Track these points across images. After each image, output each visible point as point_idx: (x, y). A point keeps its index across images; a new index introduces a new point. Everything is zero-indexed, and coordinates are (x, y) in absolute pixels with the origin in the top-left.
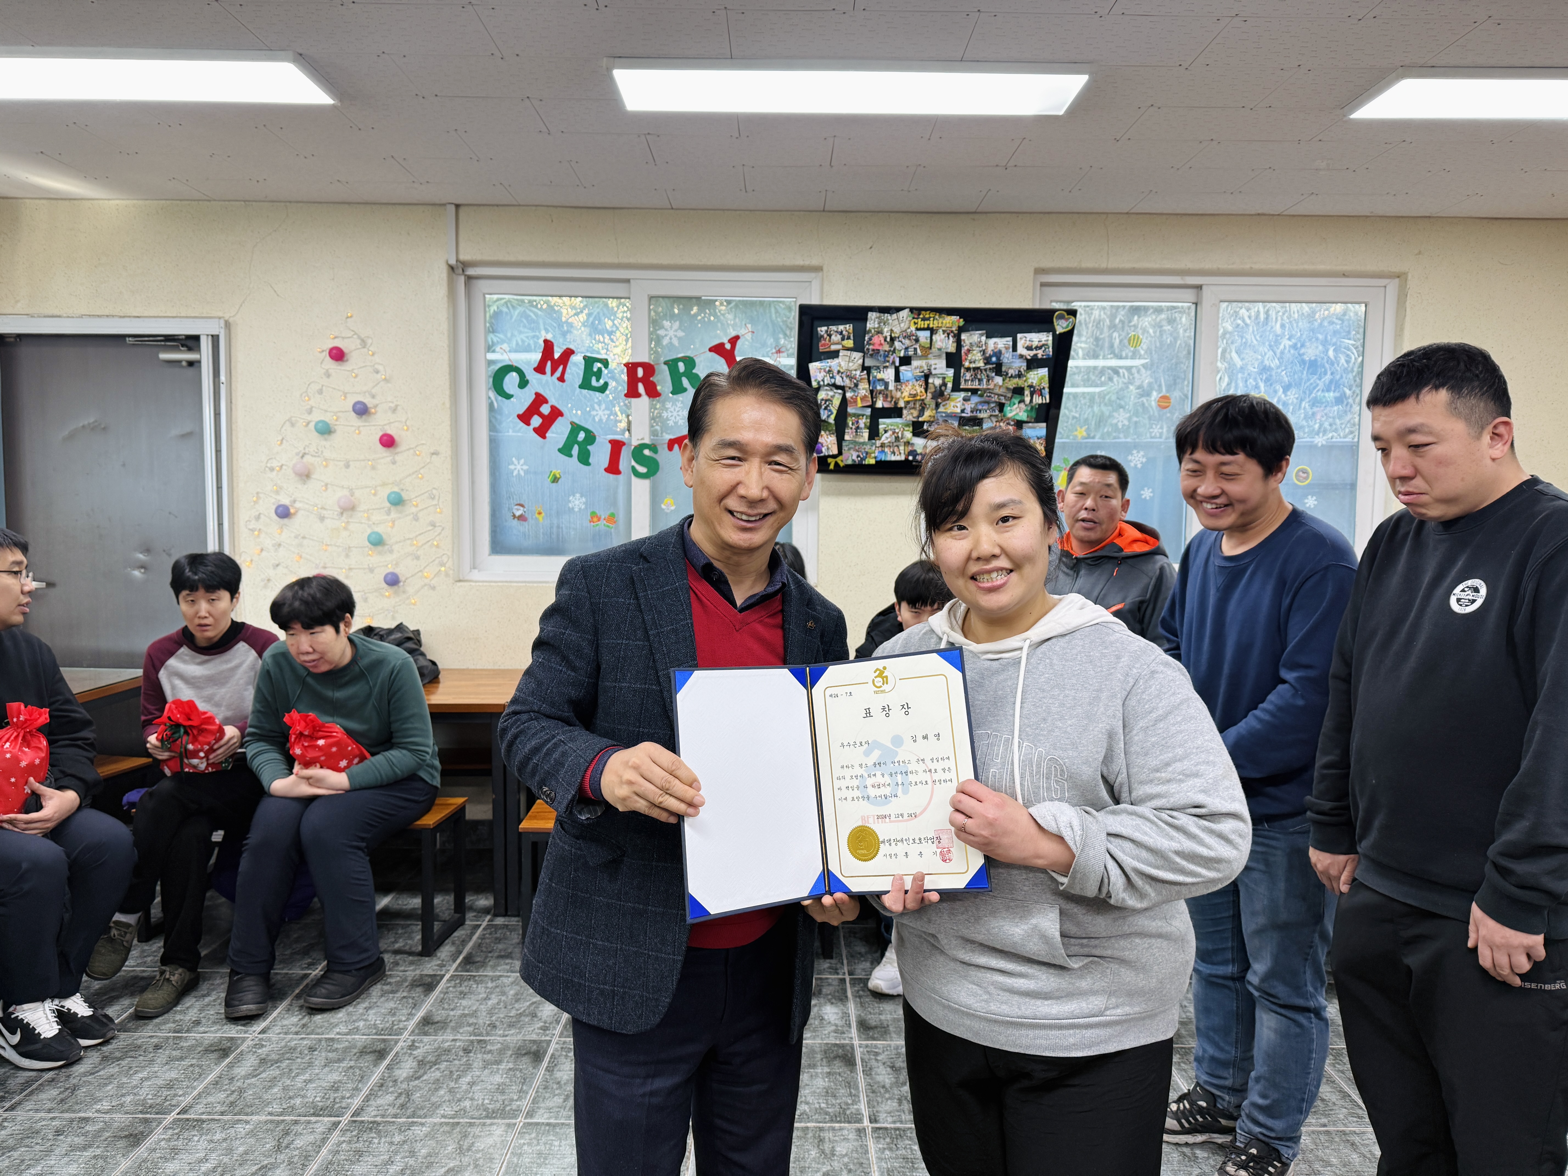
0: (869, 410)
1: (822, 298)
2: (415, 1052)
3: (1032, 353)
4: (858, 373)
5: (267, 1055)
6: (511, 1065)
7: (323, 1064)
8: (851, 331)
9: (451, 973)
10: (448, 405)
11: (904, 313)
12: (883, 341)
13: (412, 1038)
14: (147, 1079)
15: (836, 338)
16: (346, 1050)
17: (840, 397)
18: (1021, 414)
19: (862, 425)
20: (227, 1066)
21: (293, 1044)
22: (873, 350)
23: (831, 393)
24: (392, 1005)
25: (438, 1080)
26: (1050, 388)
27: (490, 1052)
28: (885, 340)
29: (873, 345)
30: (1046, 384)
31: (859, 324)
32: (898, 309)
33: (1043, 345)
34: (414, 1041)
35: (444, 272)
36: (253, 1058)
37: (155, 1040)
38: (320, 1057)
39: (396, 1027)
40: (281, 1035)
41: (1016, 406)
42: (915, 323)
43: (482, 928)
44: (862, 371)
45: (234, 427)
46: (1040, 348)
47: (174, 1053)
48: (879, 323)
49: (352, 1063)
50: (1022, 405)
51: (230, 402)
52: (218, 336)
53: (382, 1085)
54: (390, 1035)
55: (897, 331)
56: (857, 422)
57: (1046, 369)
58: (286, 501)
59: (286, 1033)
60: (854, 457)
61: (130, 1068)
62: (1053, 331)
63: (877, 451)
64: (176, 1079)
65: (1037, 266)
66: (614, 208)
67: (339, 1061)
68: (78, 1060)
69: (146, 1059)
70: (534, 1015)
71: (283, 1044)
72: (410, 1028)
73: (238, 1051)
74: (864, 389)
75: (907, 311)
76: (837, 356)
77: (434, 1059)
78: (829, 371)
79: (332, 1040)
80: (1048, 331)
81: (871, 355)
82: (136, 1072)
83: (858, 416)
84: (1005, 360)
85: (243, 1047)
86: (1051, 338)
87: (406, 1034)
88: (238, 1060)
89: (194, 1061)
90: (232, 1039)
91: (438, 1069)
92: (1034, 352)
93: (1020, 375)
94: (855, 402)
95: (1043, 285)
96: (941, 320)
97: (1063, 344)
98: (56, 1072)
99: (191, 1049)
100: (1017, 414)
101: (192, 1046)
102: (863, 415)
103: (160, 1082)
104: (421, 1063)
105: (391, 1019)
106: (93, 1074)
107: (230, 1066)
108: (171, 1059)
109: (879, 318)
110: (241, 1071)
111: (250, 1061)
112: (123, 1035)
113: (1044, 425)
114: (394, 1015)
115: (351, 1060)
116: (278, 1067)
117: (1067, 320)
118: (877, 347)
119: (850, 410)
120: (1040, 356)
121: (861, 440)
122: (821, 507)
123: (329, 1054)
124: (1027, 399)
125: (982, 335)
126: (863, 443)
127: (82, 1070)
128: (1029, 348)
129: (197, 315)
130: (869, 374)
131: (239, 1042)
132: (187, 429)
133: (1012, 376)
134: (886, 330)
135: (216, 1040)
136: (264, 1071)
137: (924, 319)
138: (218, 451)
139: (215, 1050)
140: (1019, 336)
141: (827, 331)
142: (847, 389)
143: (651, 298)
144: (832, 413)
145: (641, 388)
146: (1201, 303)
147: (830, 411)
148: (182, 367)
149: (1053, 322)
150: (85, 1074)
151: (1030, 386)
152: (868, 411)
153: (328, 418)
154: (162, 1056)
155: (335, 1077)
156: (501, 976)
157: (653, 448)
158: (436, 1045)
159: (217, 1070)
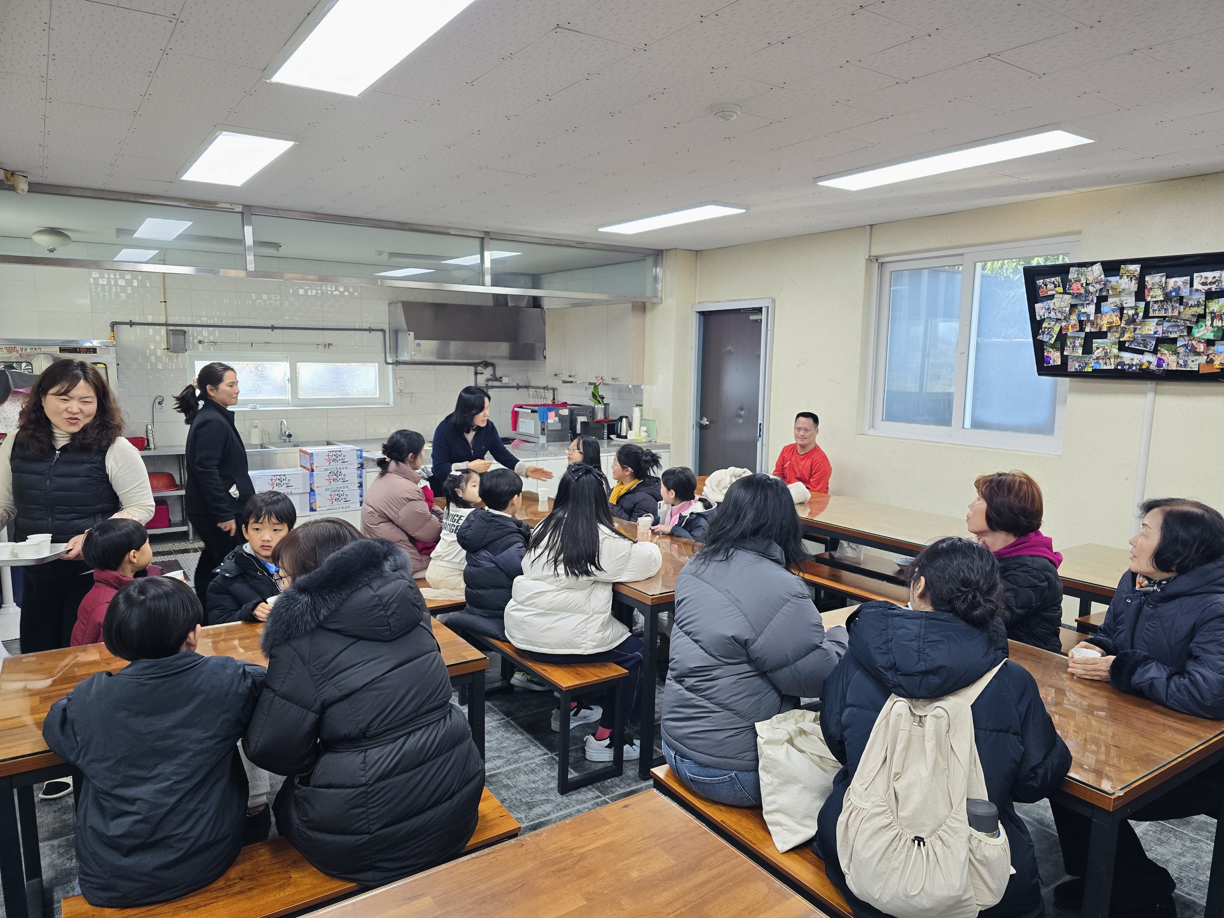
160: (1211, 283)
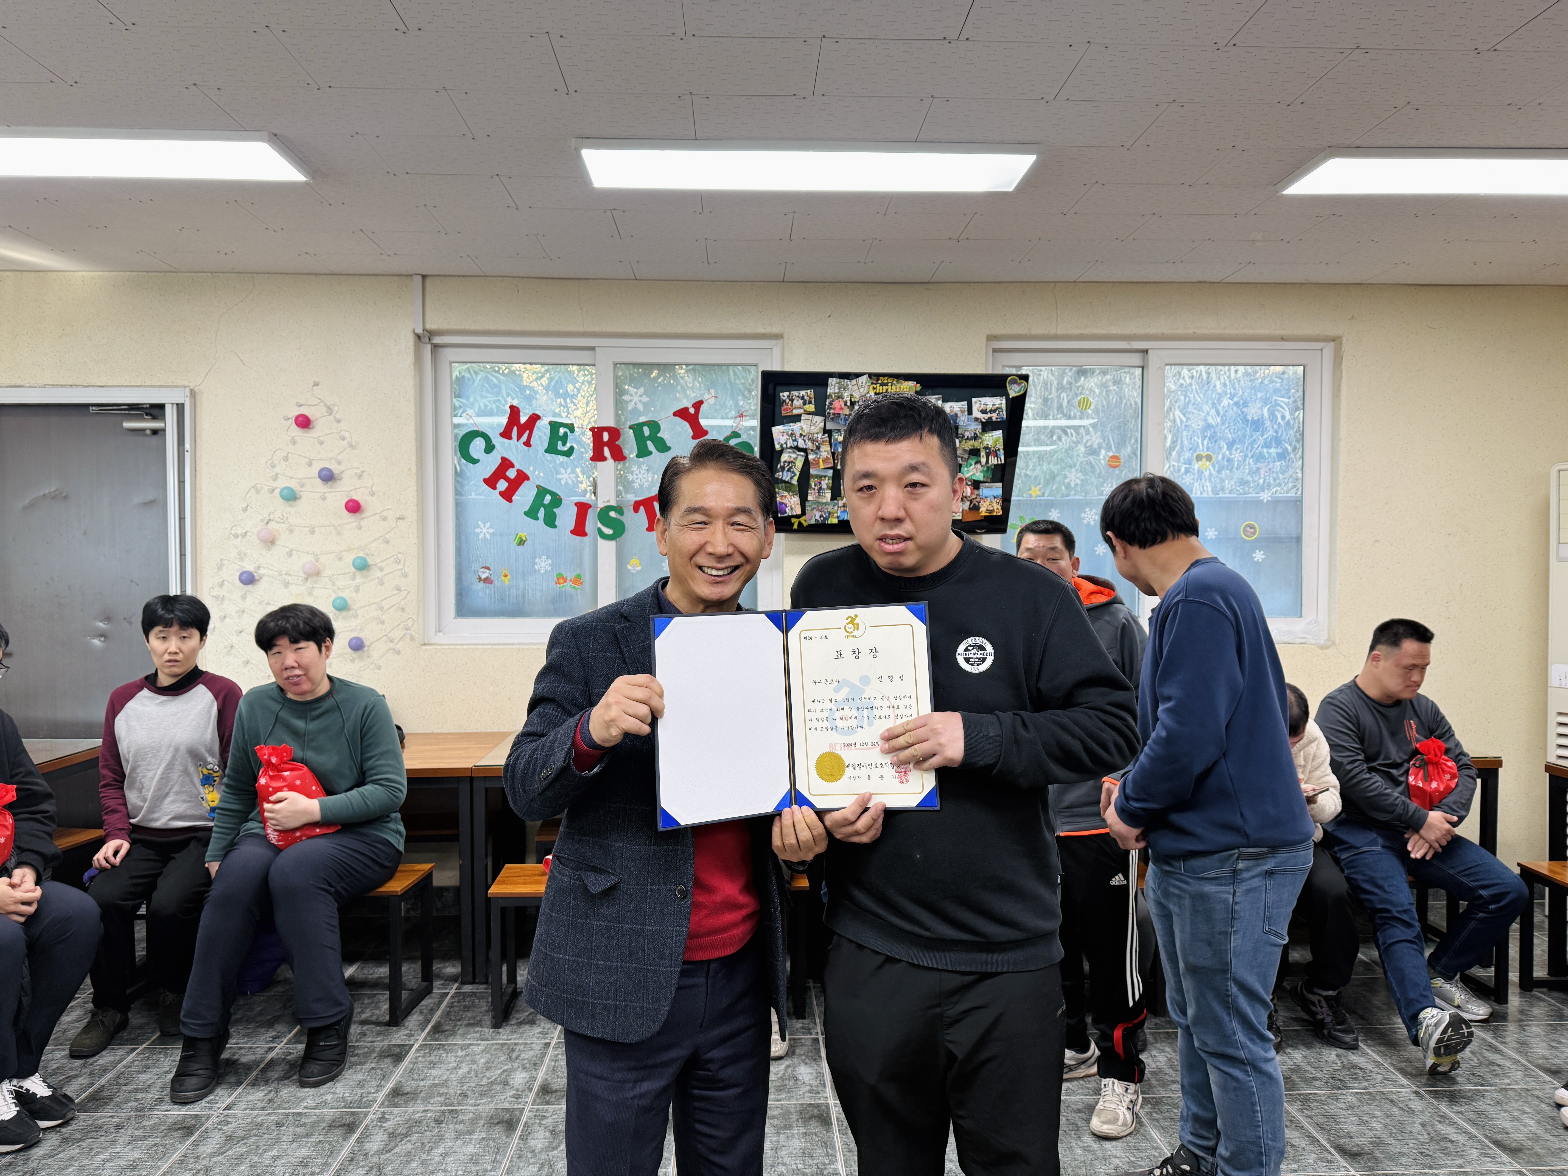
0: (831, 471)
1: (783, 365)
2: (385, 1125)
3: (987, 416)
4: (820, 436)
5: (233, 1132)
6: (484, 1135)
7: (291, 1139)
8: (812, 396)
9: (420, 1042)
10: (414, 470)
11: (864, 379)
12: (843, 406)
13: (382, 1110)
14: (109, 1160)
15: (798, 403)
16: (314, 1125)
17: (803, 459)
18: (977, 474)
19: (824, 486)
20: (192, 1144)
21: (259, 1119)
22: (834, 414)
23: (794, 456)
24: (360, 1076)
25: (410, 1152)
26: (1004, 449)
27: (462, 1122)
28: (846, 405)
29: (834, 409)
30: (1000, 446)
31: (820, 389)
32: (858, 375)
33: (997, 408)
34: (383, 1113)
35: (411, 340)
36: (219, 1135)
37: (116, 1120)
38: (288, 1132)
39: (365, 1099)
40: (247, 1111)
41: (973, 466)
42: (874, 388)
43: (450, 996)
44: (824, 433)
45: (198, 495)
46: (994, 411)
47: (137, 1133)
48: (839, 388)
49: (321, 1138)
50: (978, 466)
51: (194, 470)
52: (183, 404)
53: (352, 1160)
54: (359, 1108)
55: (857, 396)
56: (820, 483)
57: (1001, 431)
58: (250, 568)
59: (252, 1109)
60: (817, 517)
61: (91, 1149)
62: (1006, 395)
63: (839, 511)
64: (140, 1160)
65: (989, 333)
66: (579, 279)
67: (308, 1135)
68: (36, 1143)
69: (107, 1139)
70: (506, 1083)
71: (249, 1120)
72: (379, 1100)
73: (203, 1128)
74: (825, 451)
75: (866, 377)
76: (800, 420)
77: (404, 1131)
78: (792, 434)
79: (300, 1114)
80: (1001, 396)
81: (832, 419)
82: (98, 1153)
83: (820, 477)
84: (961, 423)
85: (208, 1124)
86: (1004, 402)
87: (375, 1106)
88: (203, 1138)
89: (158, 1141)
90: (196, 1116)
91: (409, 1141)
92: (989, 415)
93: (975, 438)
94: (818, 463)
95: (995, 351)
96: (898, 386)
97: (1017, 407)
98: (14, 1156)
99: (154, 1127)
100: (974, 474)
101: (155, 1125)
102: (825, 477)
103: (123, 1163)
104: (392, 1135)
105: (359, 1091)
106: (53, 1156)
107: (195, 1144)
108: (134, 1139)
109: (839, 383)
110: (206, 1149)
111: (215, 1140)
112: (82, 1116)
113: (1000, 484)
114: (363, 1087)
115: (319, 1135)
116: (245, 1144)
117: (1019, 384)
118: (837, 411)
119: (813, 471)
120: (994, 419)
121: (824, 501)
122: (785, 566)
123: (297, 1129)
124: (983, 460)
125: (938, 399)
126: (826, 504)
127: (41, 1153)
128: (984, 412)
129: (162, 384)
130: (830, 437)
131: (204, 1119)
132: (151, 498)
133: (968, 438)
134: (846, 395)
135: (179, 1118)
136: (230, 1148)
137: (882, 385)
138: (182, 519)
139: (179, 1129)
140: (974, 400)
141: (788, 396)
142: (809, 451)
143: (615, 365)
144: (795, 475)
145: (607, 452)
146: (1148, 367)
147: (793, 472)
148: (146, 435)
149: (1006, 387)
150: (43, 1157)
151: (986, 448)
152: (830, 473)
153: (294, 485)
154: (125, 1136)
155: (304, 1152)
156: (470, 1044)
157: (619, 510)
158: (407, 1117)
159: (182, 1149)
160: (992, 411)
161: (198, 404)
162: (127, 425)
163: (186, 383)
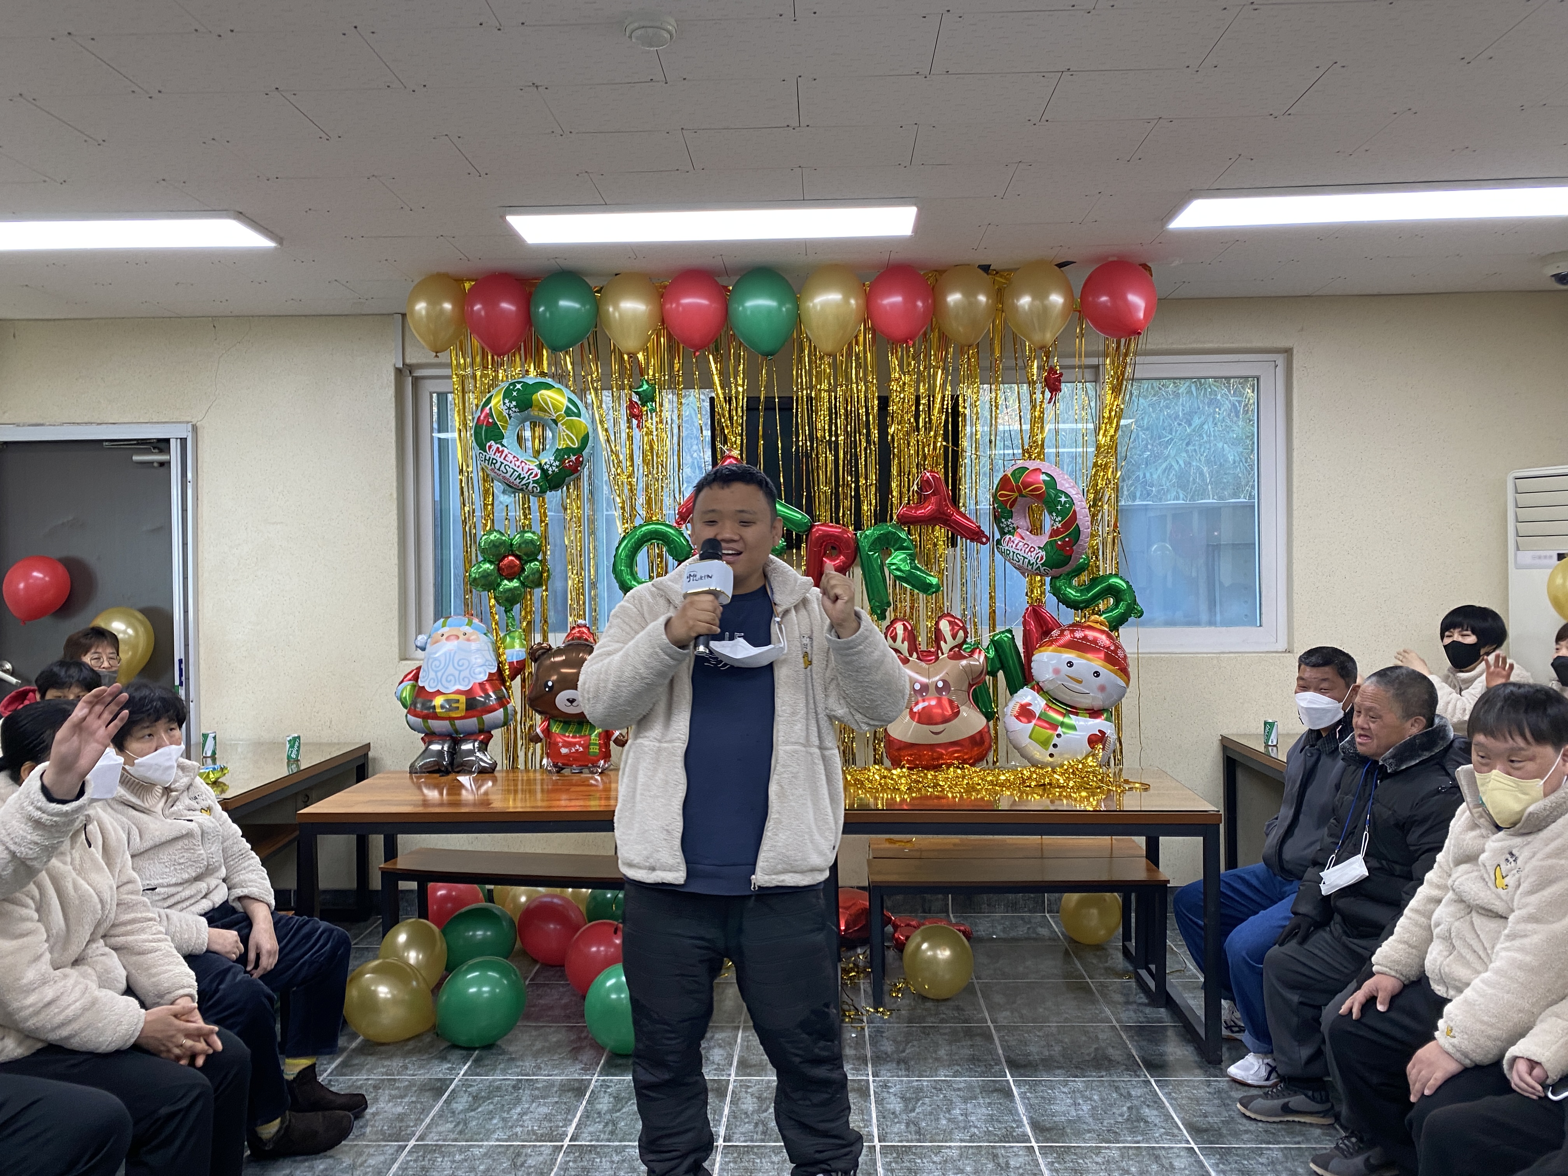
10: (395, 495)
35: (392, 375)
45: (199, 522)
51: (196, 499)
129: (167, 420)
132: (158, 525)
138: (185, 544)
148: (154, 467)
161: (199, 438)
162: (136, 458)
163: (189, 419)
